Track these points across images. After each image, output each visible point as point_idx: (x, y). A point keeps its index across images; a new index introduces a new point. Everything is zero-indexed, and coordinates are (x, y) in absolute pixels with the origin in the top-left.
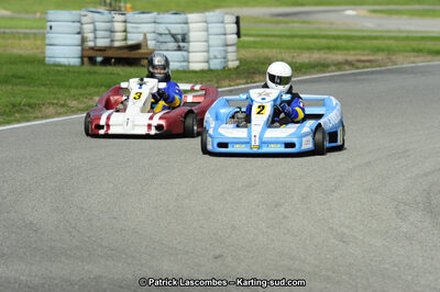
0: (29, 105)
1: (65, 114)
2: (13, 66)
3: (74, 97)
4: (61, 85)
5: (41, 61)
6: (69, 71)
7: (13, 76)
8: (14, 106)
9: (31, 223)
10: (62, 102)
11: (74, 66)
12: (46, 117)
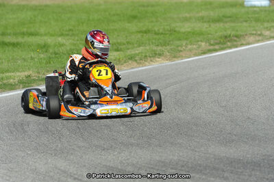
0: (236, 36)
1: (262, 41)
2: (222, 10)
3: (267, 29)
4: (257, 20)
5: (242, 5)
6: (261, 11)
7: (224, 16)
8: (226, 37)
9: (249, 118)
10: (259, 33)
11: (265, 7)
12: (249, 44)
